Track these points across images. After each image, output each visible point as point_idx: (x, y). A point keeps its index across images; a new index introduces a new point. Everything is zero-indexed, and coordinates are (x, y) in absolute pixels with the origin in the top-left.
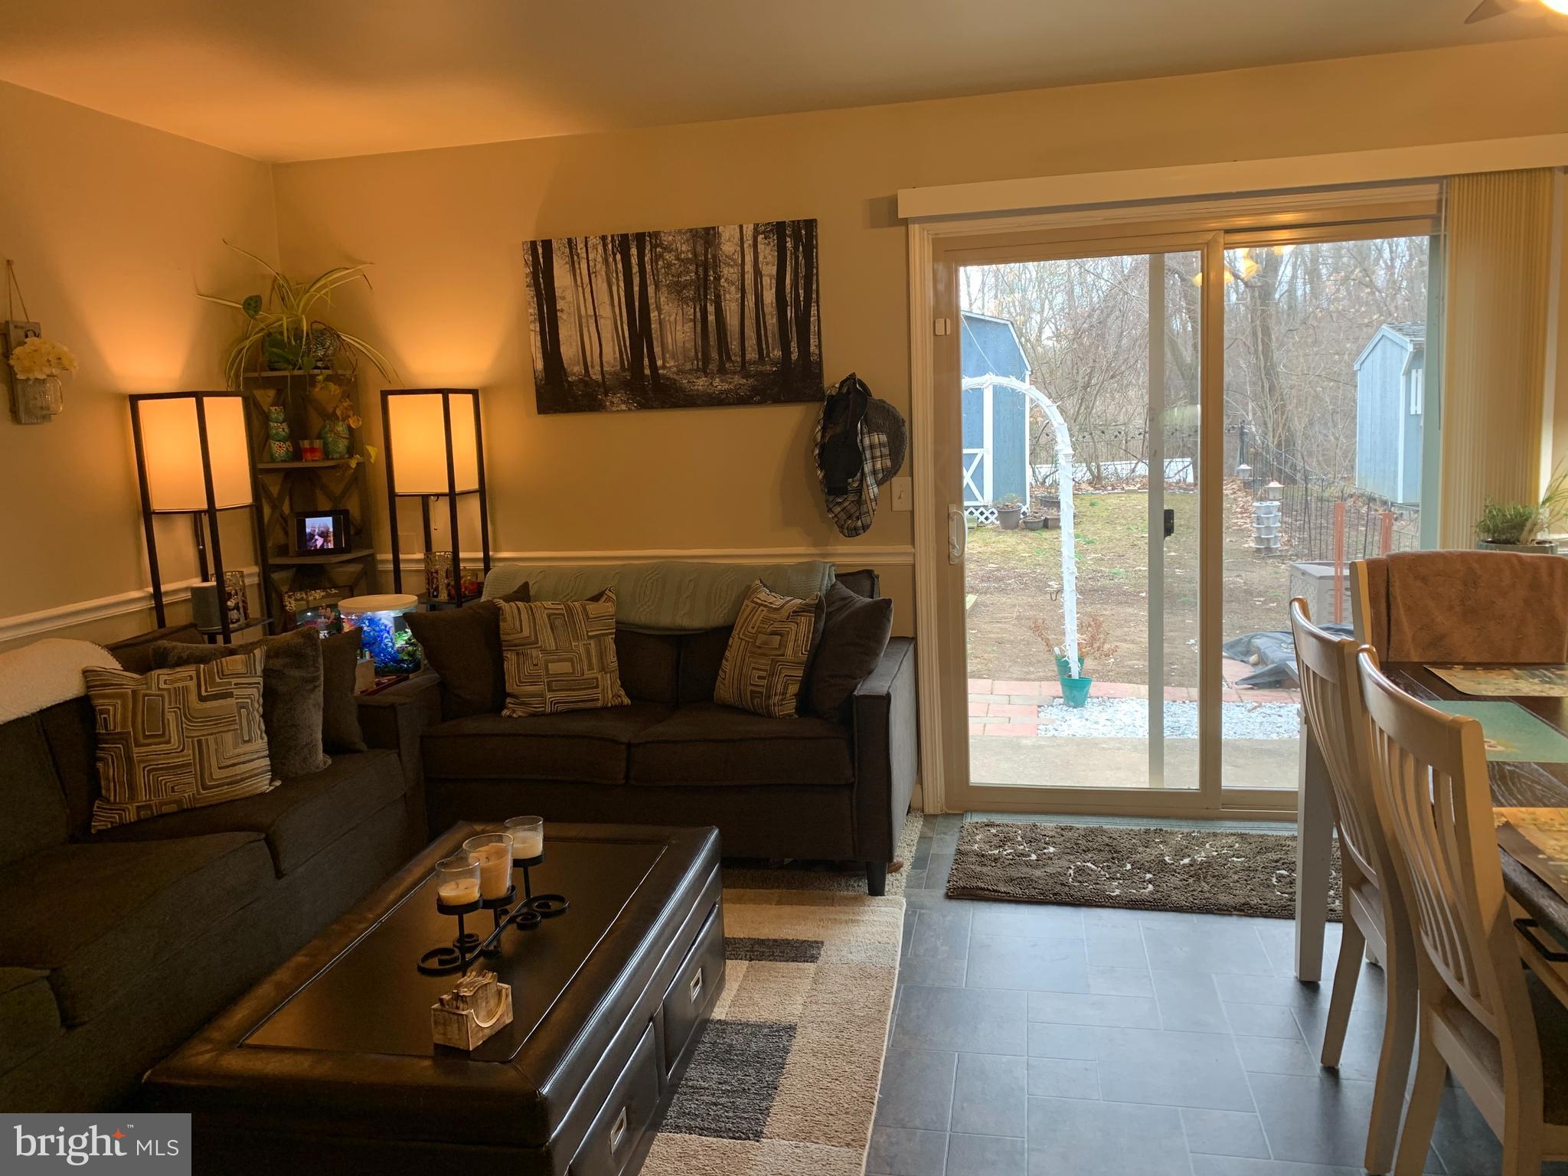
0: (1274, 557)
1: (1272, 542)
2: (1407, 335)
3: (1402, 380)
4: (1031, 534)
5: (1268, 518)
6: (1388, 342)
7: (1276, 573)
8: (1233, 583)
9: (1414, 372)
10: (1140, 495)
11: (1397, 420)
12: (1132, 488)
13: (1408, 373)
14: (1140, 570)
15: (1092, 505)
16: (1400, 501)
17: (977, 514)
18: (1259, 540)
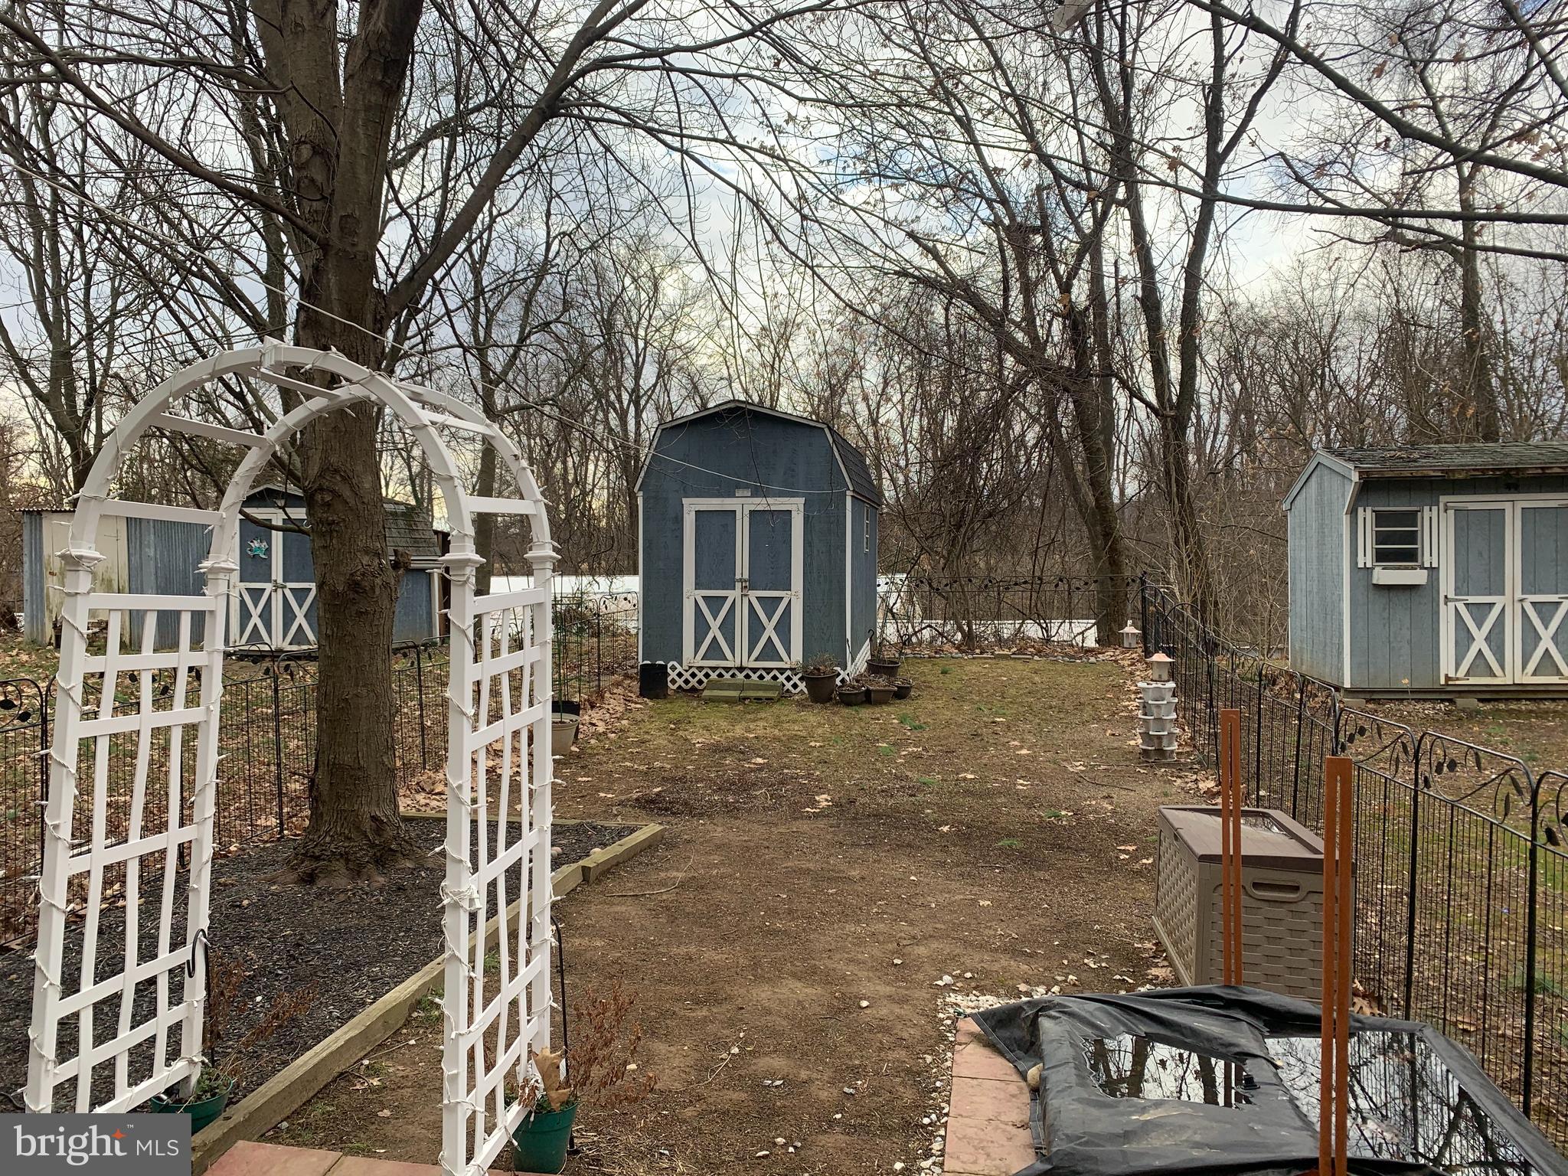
0: (1169, 765)
1: (1165, 742)
2: (1350, 460)
3: (1346, 520)
4: (846, 711)
5: (1158, 706)
6: (1326, 472)
7: (1166, 795)
8: (1095, 811)
9: (1360, 510)
10: (1012, 662)
11: (1340, 575)
12: (1006, 652)
13: (1353, 512)
14: (965, 779)
15: (944, 672)
16: (1347, 685)
17: (782, 678)
18: (1146, 736)
